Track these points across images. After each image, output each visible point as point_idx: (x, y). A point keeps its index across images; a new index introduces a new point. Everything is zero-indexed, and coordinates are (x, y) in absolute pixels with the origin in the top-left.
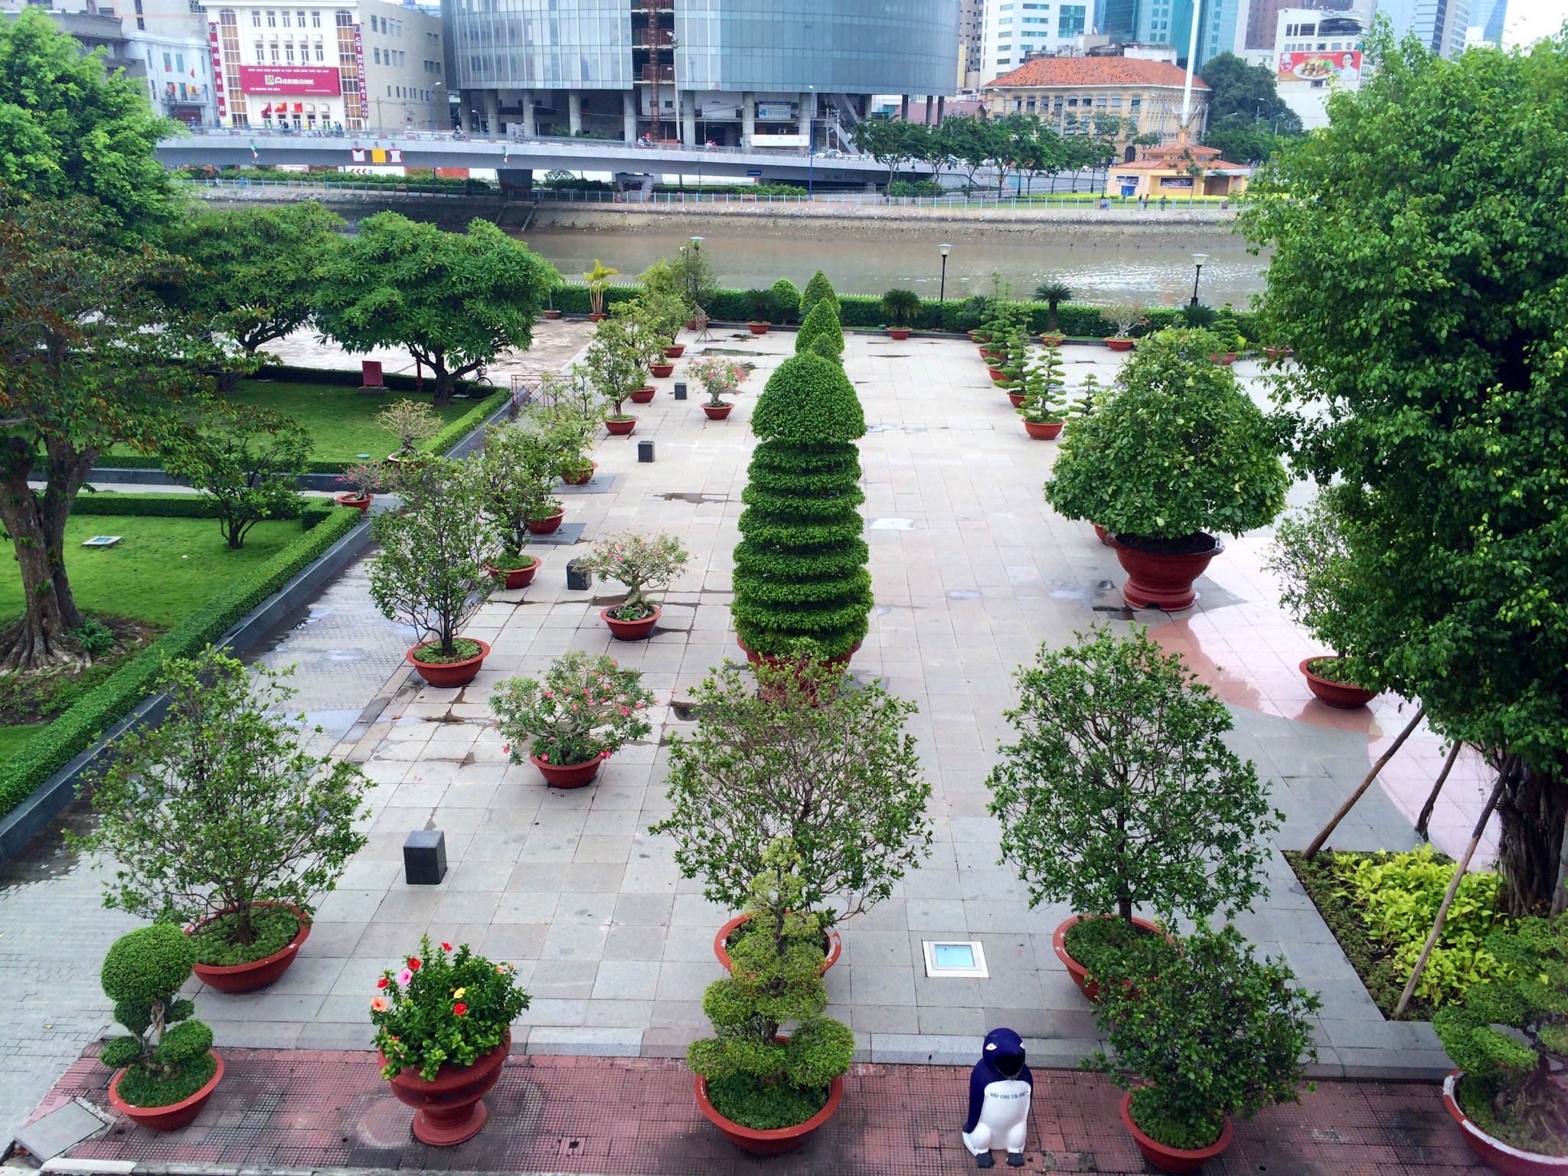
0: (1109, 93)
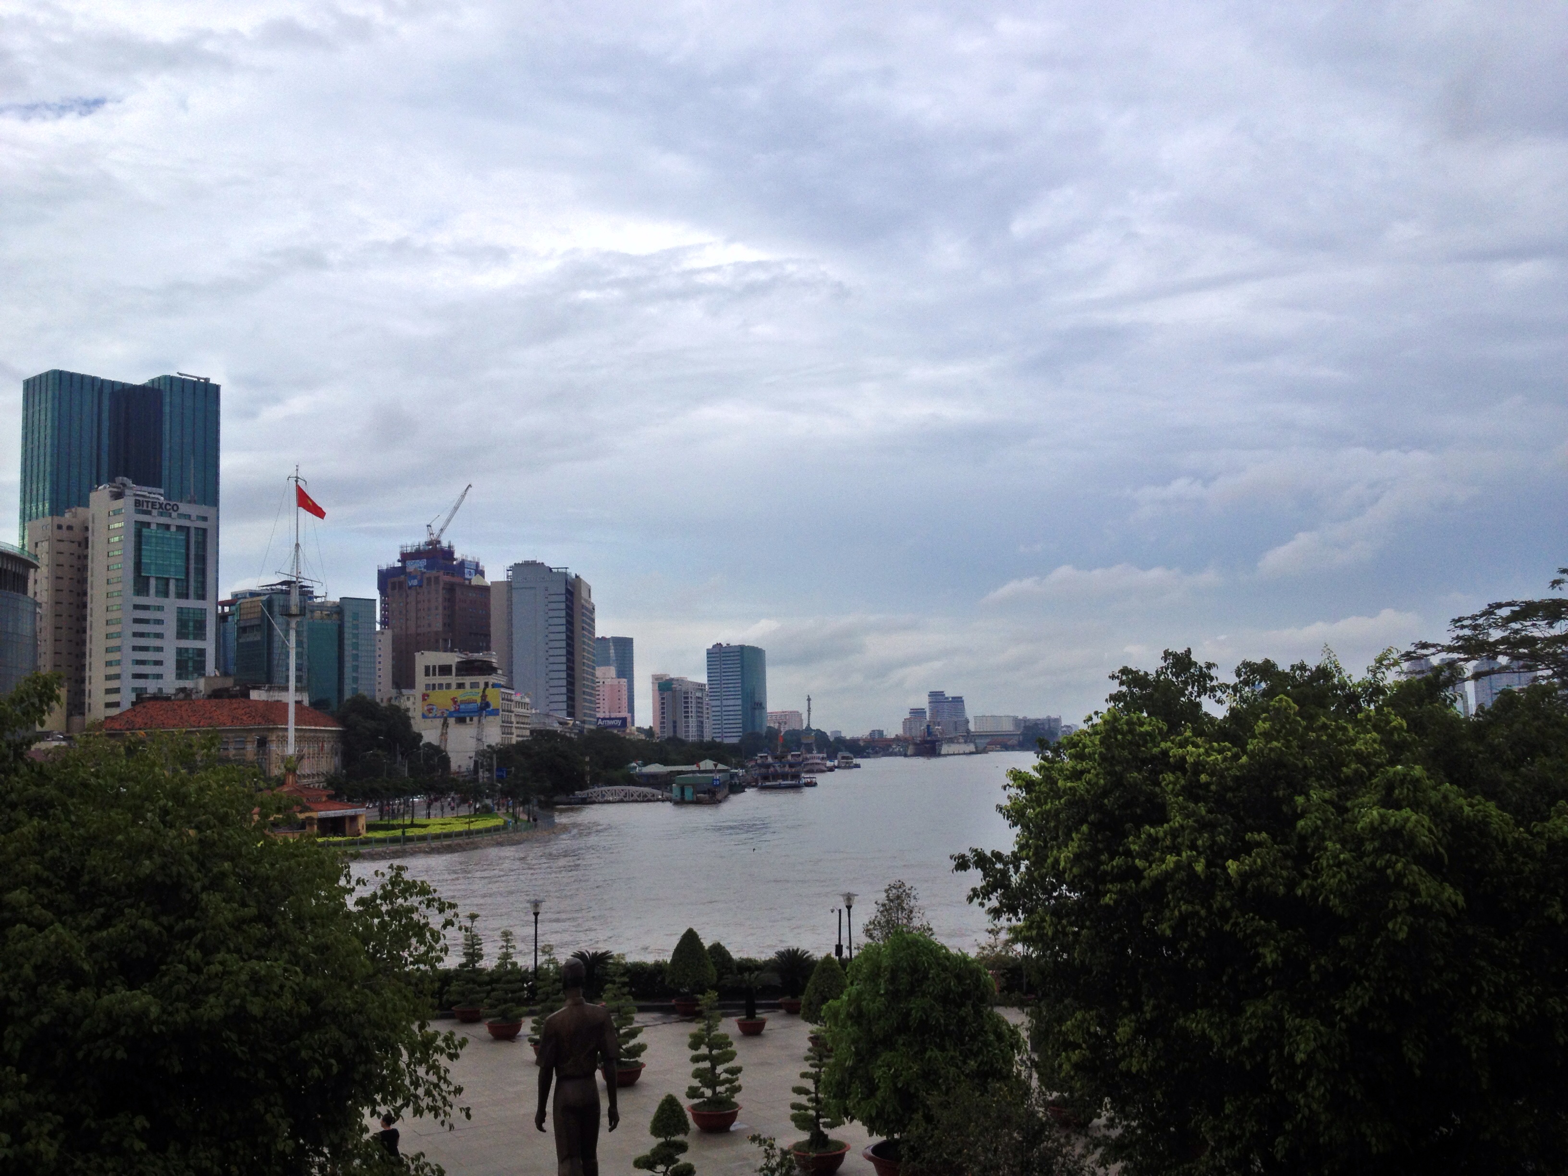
0: (230, 735)
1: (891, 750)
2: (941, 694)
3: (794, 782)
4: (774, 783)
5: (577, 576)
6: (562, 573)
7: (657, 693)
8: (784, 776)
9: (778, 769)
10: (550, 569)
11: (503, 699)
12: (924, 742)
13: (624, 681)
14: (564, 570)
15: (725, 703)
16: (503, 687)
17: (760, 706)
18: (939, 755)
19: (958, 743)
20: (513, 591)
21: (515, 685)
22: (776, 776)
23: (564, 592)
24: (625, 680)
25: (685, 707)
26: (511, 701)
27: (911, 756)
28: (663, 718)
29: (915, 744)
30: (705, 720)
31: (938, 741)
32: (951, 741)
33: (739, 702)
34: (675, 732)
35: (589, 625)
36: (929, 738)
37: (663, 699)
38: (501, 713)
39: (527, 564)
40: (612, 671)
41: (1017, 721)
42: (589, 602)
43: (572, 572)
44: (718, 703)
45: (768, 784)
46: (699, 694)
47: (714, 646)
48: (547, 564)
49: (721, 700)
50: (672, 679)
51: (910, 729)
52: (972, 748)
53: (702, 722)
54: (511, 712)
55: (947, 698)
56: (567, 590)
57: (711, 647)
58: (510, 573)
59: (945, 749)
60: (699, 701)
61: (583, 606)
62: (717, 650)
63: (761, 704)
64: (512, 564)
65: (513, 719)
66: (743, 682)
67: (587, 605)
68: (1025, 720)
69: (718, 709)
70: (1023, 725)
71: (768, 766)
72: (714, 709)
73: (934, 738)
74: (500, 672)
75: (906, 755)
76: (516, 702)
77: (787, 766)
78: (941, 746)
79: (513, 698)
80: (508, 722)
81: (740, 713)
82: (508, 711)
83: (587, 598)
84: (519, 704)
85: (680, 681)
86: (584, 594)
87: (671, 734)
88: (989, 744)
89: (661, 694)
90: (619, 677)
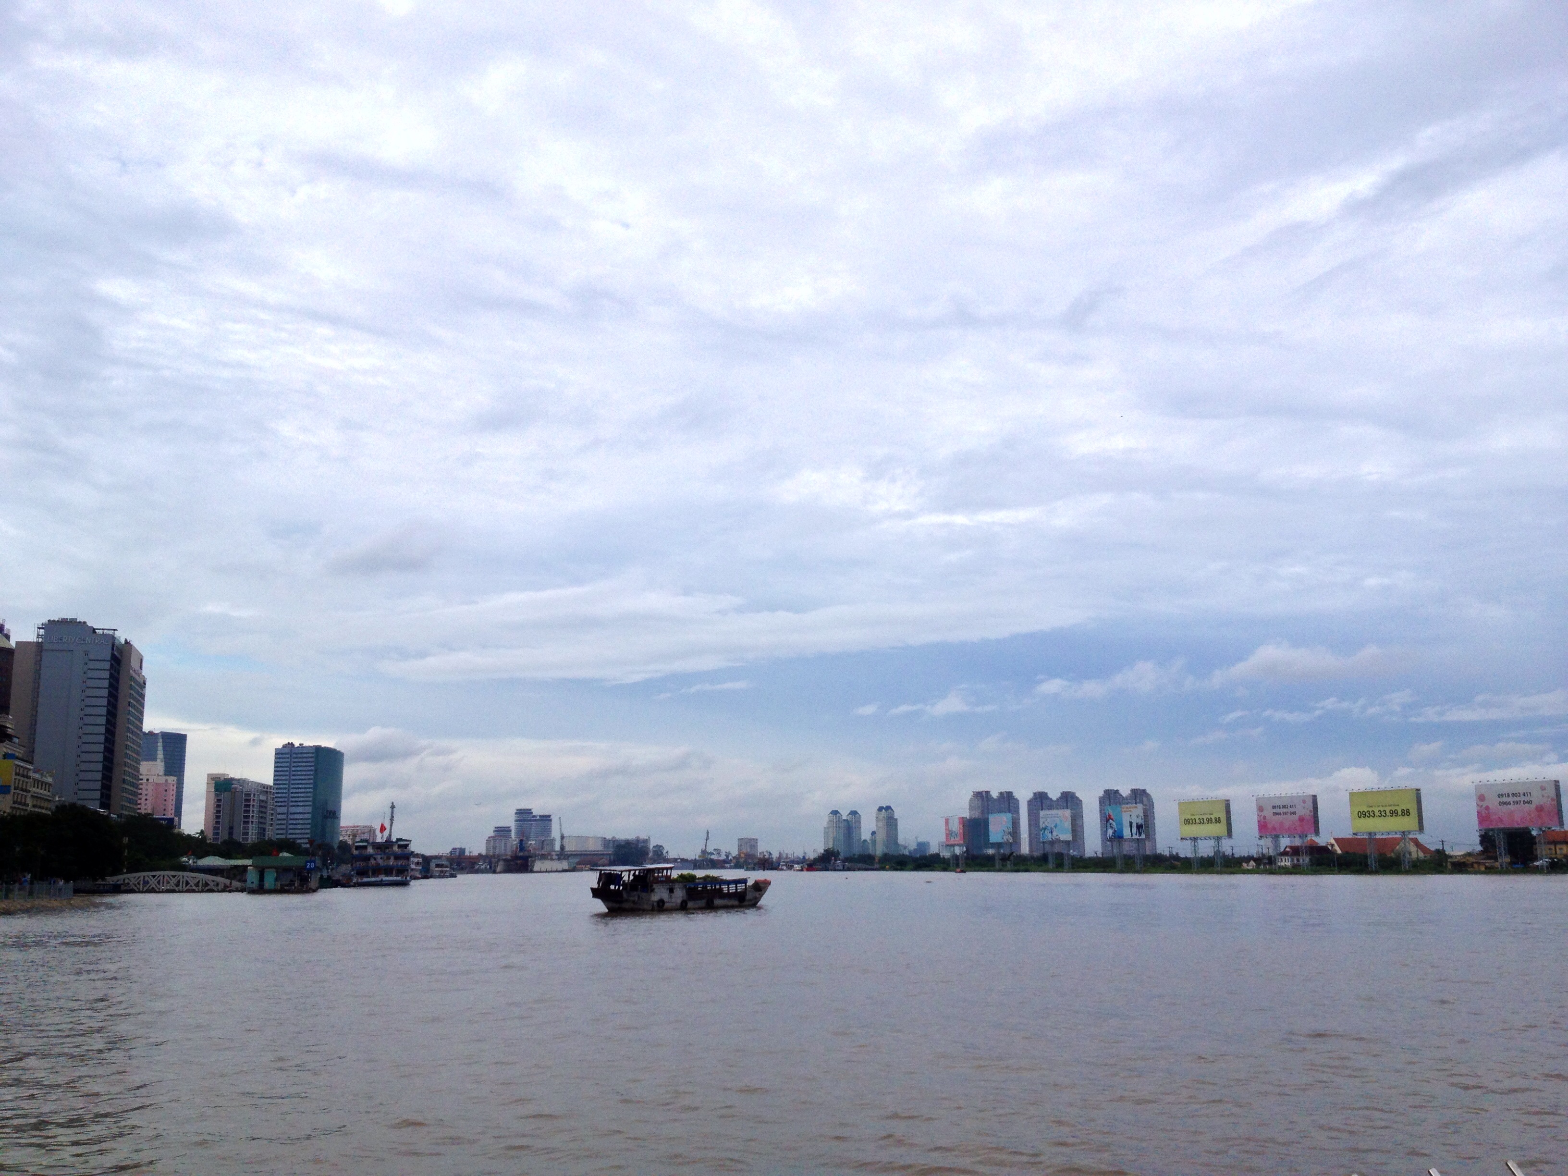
1: (477, 867)
2: (528, 812)
3: (399, 878)
4: (373, 879)
5: (127, 642)
6: (109, 635)
7: (212, 795)
8: (388, 871)
9: (380, 862)
10: (94, 630)
11: (16, 774)
12: (515, 858)
13: (172, 780)
14: (111, 632)
15: (292, 810)
16: (17, 758)
17: (331, 814)
18: (532, 871)
19: (552, 859)
20: (43, 654)
21: (37, 757)
22: (377, 871)
23: (109, 658)
24: (175, 778)
25: (245, 811)
26: (28, 777)
27: (500, 873)
28: (217, 823)
29: (505, 860)
30: (267, 827)
31: (531, 857)
32: (544, 857)
33: (309, 809)
34: (231, 834)
35: (138, 701)
36: (521, 854)
37: (219, 800)
38: (13, 791)
39: (64, 622)
40: (158, 766)
41: (606, 842)
42: (139, 675)
43: (122, 636)
44: (284, 810)
45: (365, 880)
46: (262, 797)
47: (284, 746)
48: (89, 624)
49: (288, 807)
50: (232, 779)
51: (494, 848)
52: (565, 865)
53: (264, 829)
54: (26, 791)
55: (534, 816)
56: (113, 656)
57: (280, 747)
58: (42, 632)
59: (538, 865)
60: (263, 804)
61: (132, 678)
62: (287, 750)
63: (334, 813)
64: (45, 621)
65: (29, 801)
66: (315, 788)
67: (137, 677)
68: (614, 841)
69: (284, 817)
70: (611, 845)
71: (368, 858)
72: (279, 817)
73: (526, 854)
74: (16, 740)
75: (494, 872)
76: (35, 780)
77: (392, 858)
78: (534, 862)
79: (31, 774)
80: (20, 803)
81: (309, 821)
82: (22, 790)
83: (137, 667)
84: (37, 782)
85: (242, 782)
86: (134, 664)
87: (226, 837)
88: (578, 863)
89: (217, 795)
90: (165, 775)
